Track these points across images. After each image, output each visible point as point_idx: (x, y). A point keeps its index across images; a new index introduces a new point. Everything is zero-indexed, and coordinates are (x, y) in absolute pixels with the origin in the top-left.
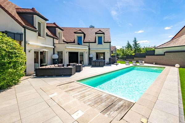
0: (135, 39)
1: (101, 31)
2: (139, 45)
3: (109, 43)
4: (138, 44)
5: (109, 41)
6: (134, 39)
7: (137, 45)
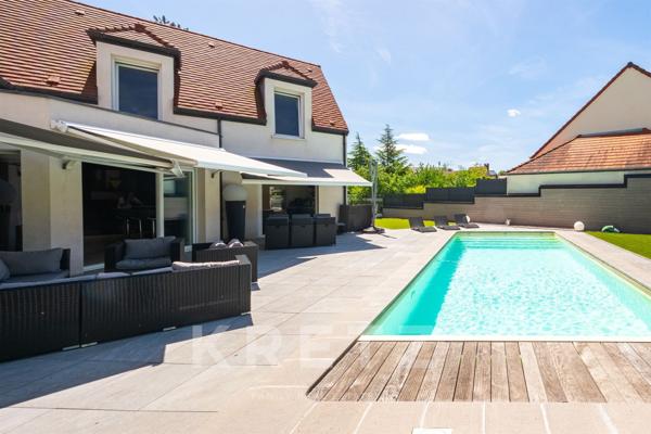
0: (388, 131)
1: (293, 70)
2: (401, 156)
3: (341, 137)
4: (399, 152)
5: (338, 127)
6: (385, 133)
7: (393, 156)
